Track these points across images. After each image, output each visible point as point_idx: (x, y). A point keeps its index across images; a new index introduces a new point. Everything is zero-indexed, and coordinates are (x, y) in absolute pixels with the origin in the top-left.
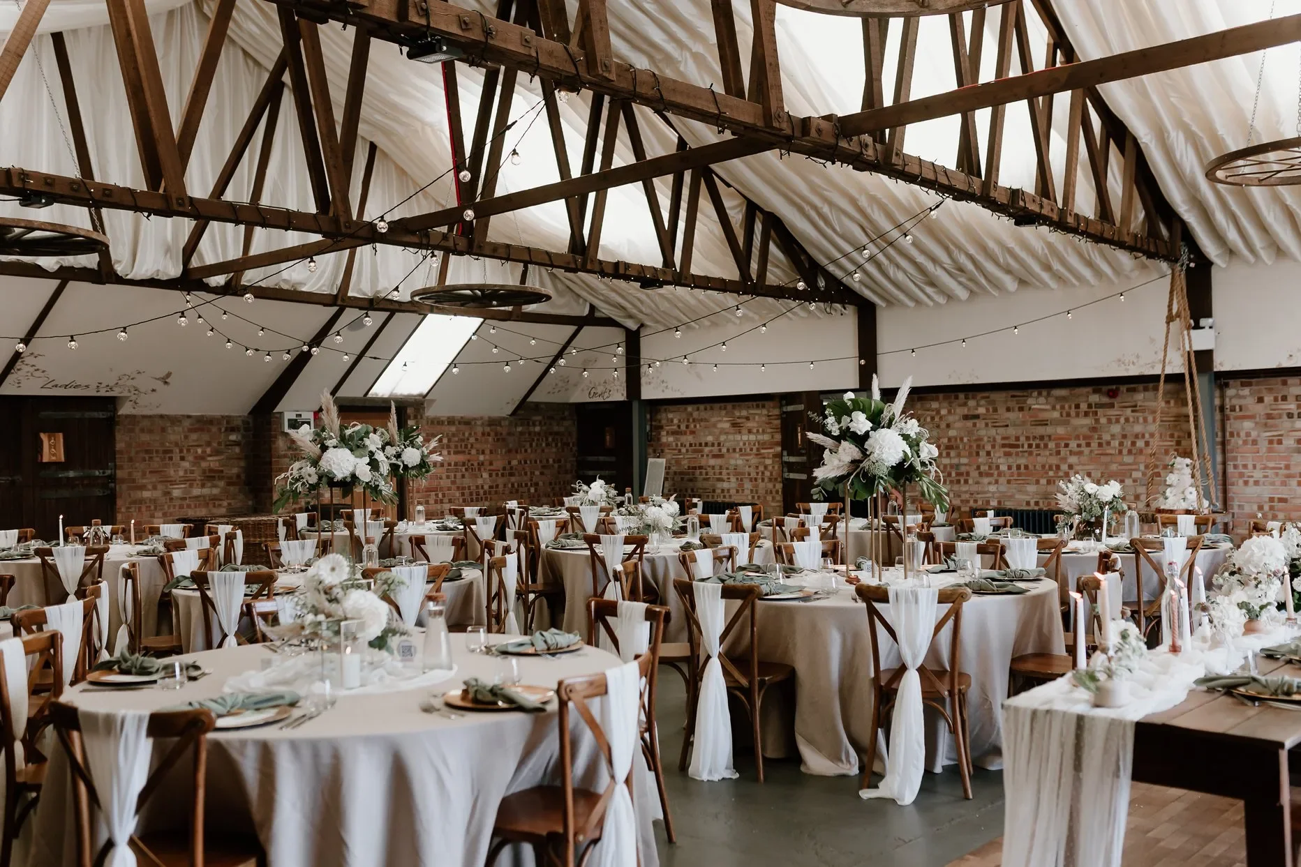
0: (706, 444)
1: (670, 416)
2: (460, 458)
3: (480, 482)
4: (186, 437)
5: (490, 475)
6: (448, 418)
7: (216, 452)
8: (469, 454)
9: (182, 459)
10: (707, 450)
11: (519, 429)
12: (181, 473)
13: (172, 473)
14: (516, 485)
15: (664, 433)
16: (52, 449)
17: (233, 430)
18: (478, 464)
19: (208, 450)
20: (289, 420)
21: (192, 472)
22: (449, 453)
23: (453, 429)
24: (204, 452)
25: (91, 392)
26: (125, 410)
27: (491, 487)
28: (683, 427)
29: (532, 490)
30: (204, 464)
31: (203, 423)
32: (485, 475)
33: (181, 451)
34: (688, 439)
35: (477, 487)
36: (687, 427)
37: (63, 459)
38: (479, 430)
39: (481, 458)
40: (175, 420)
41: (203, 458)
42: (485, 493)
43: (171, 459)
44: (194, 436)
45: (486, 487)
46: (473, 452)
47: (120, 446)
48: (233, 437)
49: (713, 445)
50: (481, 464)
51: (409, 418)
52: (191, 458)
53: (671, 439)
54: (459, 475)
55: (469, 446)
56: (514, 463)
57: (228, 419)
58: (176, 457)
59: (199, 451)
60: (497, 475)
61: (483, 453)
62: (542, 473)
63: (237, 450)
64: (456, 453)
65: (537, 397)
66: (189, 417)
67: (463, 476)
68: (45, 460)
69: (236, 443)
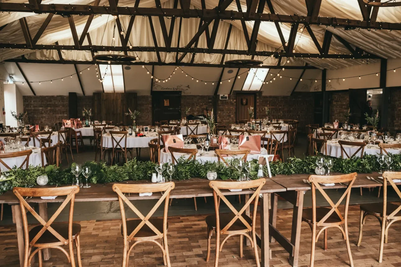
0: (344, 105)
1: (336, 96)
2: (273, 107)
3: (279, 114)
4: (198, 101)
5: (283, 112)
6: (270, 96)
7: (205, 104)
8: (276, 106)
9: (197, 106)
10: (344, 106)
11: (294, 99)
12: (197, 109)
13: (194, 109)
14: (292, 115)
15: (334, 101)
16: (166, 103)
17: (209, 99)
18: (279, 109)
19: (203, 104)
20: (221, 97)
21: (199, 109)
22: (269, 106)
23: (271, 99)
24: (202, 104)
25: (172, 90)
26: (183, 94)
27: (283, 116)
28: (338, 100)
29: (297, 117)
30: (202, 107)
31: (202, 97)
32: (281, 112)
33: (197, 104)
34: (339, 103)
35: (278, 115)
36: (339, 99)
37: (169, 105)
38: (280, 99)
39: (280, 107)
40: (195, 96)
41: (202, 105)
42: (281, 117)
43: (194, 106)
44: (200, 100)
45: (281, 116)
46: (277, 106)
47: (182, 102)
48: (210, 101)
49: (345, 105)
50: (280, 109)
51: (257, 96)
52: (199, 105)
53: (335, 103)
54: (273, 112)
55: (276, 104)
56: (292, 109)
57: (209, 96)
58: (195, 105)
59: (201, 104)
60: (285, 112)
61: (281, 106)
62: (301, 112)
63: (211, 104)
64: (272, 106)
65: (297, 90)
66: (199, 96)
67: (274, 112)
68: (165, 105)
69: (210, 102)
